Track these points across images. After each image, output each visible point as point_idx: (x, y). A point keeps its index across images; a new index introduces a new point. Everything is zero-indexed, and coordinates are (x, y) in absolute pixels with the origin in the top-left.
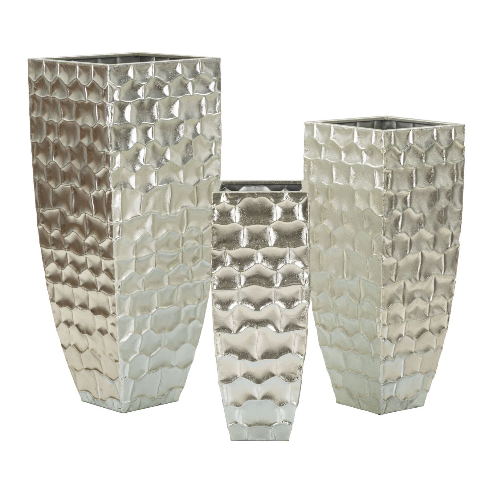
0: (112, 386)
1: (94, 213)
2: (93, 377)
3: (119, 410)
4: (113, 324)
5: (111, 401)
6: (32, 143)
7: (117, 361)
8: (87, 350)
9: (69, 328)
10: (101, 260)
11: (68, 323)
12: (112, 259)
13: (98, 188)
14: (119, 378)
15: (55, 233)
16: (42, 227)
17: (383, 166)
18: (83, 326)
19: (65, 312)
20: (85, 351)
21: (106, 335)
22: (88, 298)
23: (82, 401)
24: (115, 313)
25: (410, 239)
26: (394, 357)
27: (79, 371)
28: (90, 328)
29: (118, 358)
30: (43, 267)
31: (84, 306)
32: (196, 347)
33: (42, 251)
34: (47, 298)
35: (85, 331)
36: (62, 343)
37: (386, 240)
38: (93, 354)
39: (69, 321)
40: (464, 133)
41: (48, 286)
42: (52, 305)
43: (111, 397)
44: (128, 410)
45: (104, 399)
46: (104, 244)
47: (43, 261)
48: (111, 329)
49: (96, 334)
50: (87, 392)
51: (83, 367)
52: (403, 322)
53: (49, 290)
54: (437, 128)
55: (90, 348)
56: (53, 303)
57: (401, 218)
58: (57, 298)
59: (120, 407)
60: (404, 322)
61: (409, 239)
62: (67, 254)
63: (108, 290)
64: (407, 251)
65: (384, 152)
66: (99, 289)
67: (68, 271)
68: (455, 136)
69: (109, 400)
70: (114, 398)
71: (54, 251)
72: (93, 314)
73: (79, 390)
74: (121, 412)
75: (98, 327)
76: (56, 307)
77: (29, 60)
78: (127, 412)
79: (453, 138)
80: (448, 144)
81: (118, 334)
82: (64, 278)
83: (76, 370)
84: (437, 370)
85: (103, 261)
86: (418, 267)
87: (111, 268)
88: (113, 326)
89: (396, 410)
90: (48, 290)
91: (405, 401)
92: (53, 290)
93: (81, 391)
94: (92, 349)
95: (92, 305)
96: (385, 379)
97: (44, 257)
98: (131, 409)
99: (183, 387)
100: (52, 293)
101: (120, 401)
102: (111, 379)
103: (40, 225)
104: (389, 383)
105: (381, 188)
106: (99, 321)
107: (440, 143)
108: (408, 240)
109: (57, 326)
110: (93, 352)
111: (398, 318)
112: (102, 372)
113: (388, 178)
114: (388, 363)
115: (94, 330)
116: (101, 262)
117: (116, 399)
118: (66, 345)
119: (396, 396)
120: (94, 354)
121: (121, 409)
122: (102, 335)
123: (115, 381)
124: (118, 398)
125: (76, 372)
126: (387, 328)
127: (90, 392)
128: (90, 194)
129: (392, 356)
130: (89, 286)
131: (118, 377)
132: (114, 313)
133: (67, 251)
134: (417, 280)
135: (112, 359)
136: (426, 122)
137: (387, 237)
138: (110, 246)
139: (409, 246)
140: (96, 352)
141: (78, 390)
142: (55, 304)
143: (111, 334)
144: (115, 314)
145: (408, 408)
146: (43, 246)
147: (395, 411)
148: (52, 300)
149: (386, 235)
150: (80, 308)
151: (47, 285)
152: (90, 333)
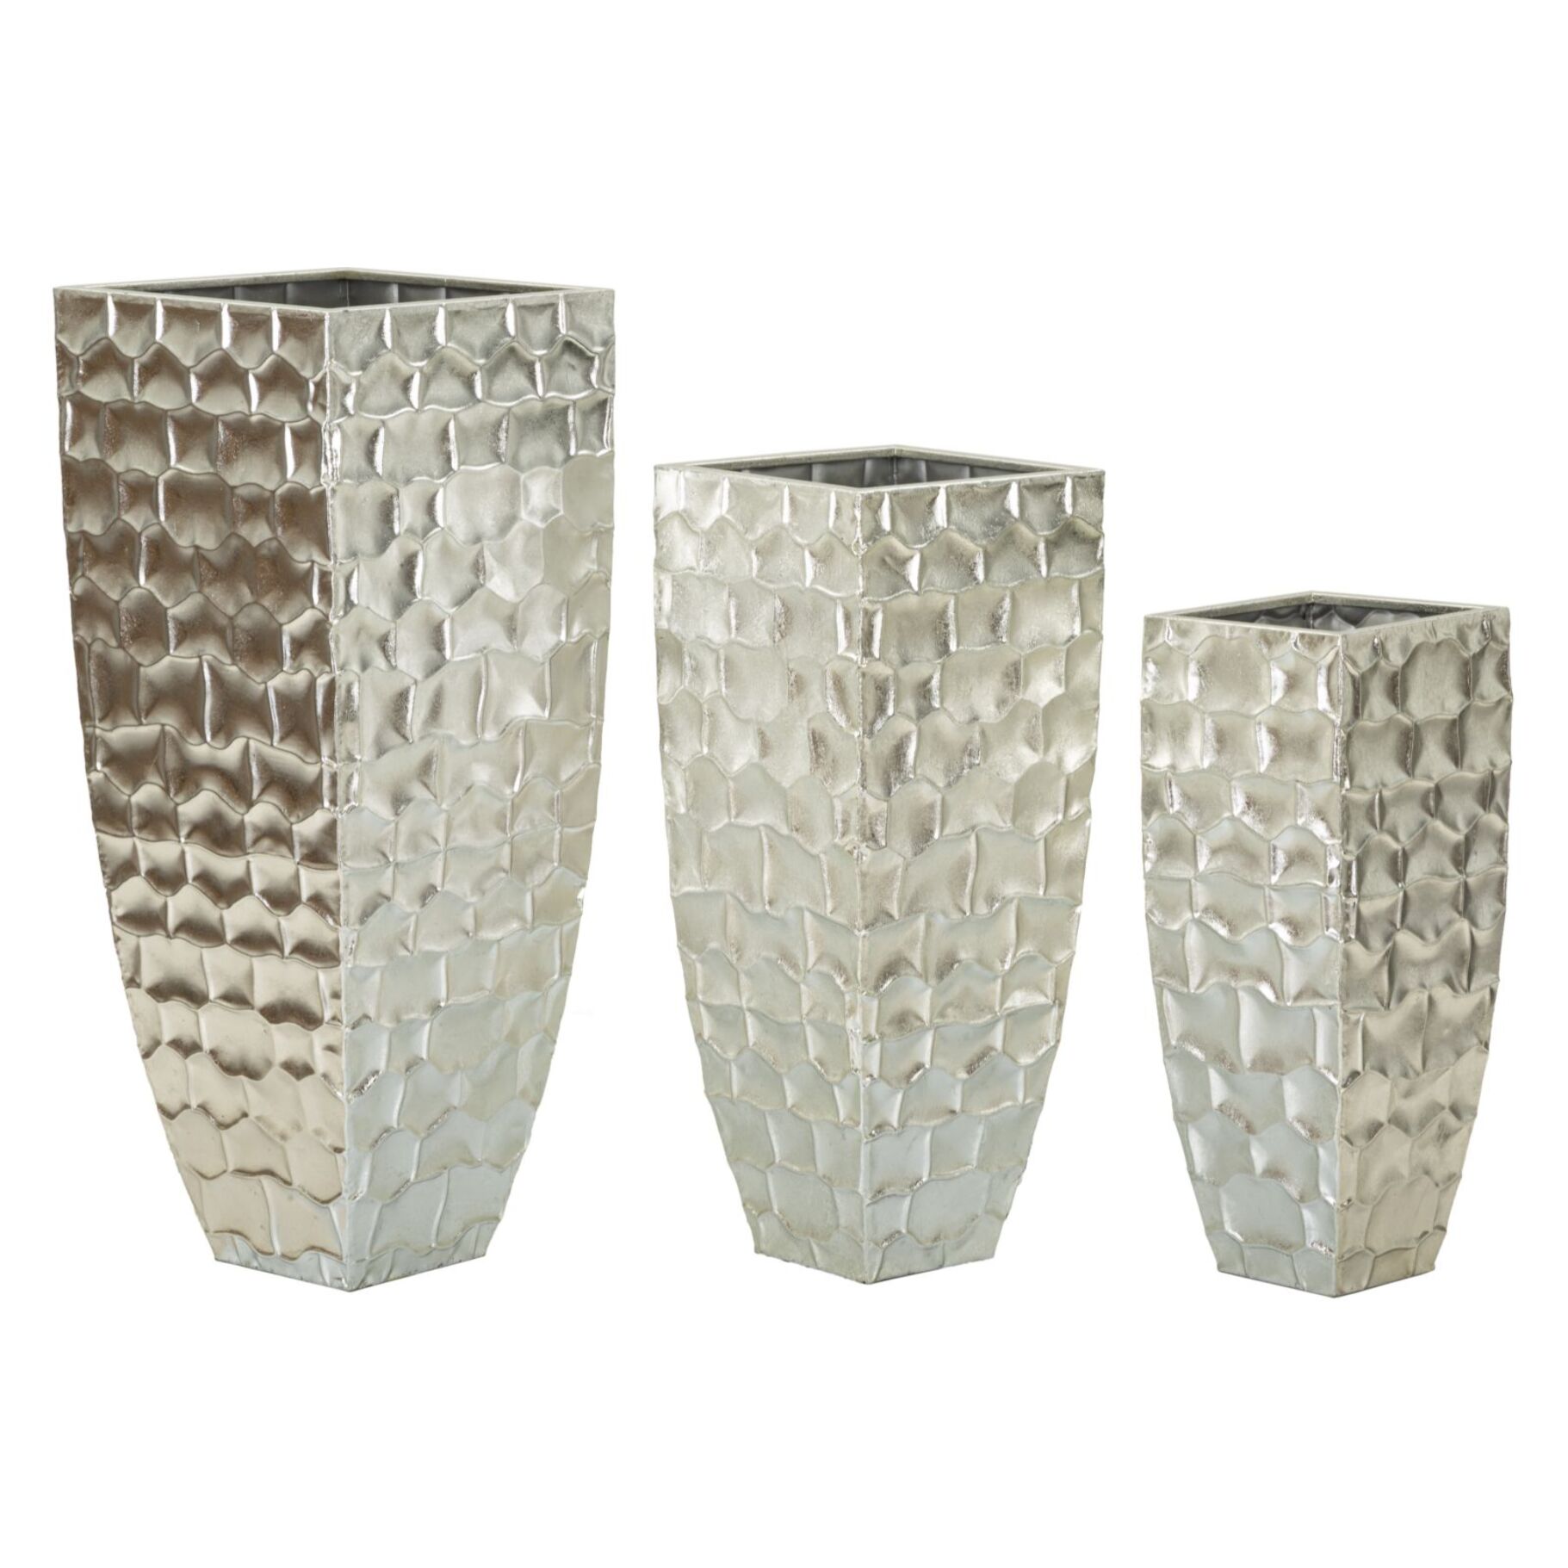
0: (315, 1218)
1: (276, 737)
2: (255, 1193)
3: (337, 1283)
4: (331, 1049)
5: (311, 1259)
6: (69, 536)
7: (338, 1150)
8: (244, 1120)
9: (188, 1060)
10: (298, 870)
11: (186, 1048)
12: (335, 867)
13: (291, 667)
14: (344, 1194)
15: (148, 793)
16: (101, 775)
17: (858, 592)
18: (231, 1052)
19: (174, 1017)
20: (235, 1122)
21: (308, 1079)
22: (250, 977)
23: (217, 1259)
24: (339, 1017)
25: (943, 800)
26: (903, 1124)
27: (214, 1178)
28: (254, 1058)
29: (343, 1141)
30: (105, 890)
31: (237, 999)
32: (536, 1109)
33: (100, 846)
34: (114, 974)
35: (239, 1069)
36: (162, 1102)
37: (870, 801)
38: (262, 1132)
39: (187, 1040)
40: (1101, 495)
41: (120, 943)
42: (128, 996)
43: (313, 1248)
44: (363, 1281)
45: (290, 1255)
46: (309, 827)
47: (104, 873)
48: (321, 1062)
49: (274, 1076)
50: (236, 1237)
51: (227, 1165)
52: (925, 1030)
53: (122, 954)
54: (1019, 483)
55: (253, 1114)
56: (133, 991)
57: (914, 738)
58: (149, 977)
59: (341, 1276)
60: (928, 1029)
61: (939, 796)
62: (183, 853)
63: (315, 953)
64: (932, 832)
65: (862, 553)
66: (287, 950)
67: (187, 901)
68: (1074, 505)
69: (307, 1255)
70: (323, 1250)
71: (140, 845)
72: (266, 1022)
73: (212, 1230)
74: (341, 1288)
75: (280, 1056)
76: (147, 1002)
77: (55, 290)
78: (358, 1289)
79: (1069, 510)
80: (1054, 527)
81: (345, 1074)
82: (172, 921)
83: (202, 1175)
84: (1029, 1159)
85: (303, 872)
86: (967, 875)
87: (329, 893)
88: (330, 1053)
89: (912, 1271)
90: (118, 952)
91: (936, 1247)
92: (137, 953)
93: (217, 1235)
94: (258, 1118)
95: (263, 995)
96: (876, 1186)
97: (106, 859)
98: (370, 1280)
99: (497, 1219)
100: (131, 961)
101: (341, 1259)
102: (315, 1198)
103: (96, 770)
104: (889, 1196)
105: (855, 656)
106: (286, 1041)
107: (1028, 524)
108: (935, 802)
109: (146, 1055)
110: (260, 1125)
111: (912, 1019)
112: (289, 1180)
113: (871, 626)
114: (884, 1143)
115: (269, 1064)
116: (297, 877)
117: (329, 1253)
118: (173, 1105)
119: (909, 1232)
120: (266, 1130)
121: (343, 1281)
122: (293, 1079)
123: (331, 1206)
124: (337, 1251)
125: (204, 1182)
126: (877, 1048)
127: (246, 1233)
128: (265, 683)
129: (895, 1124)
130: (256, 941)
131: (340, 1194)
132: (334, 1018)
133: (186, 843)
134: (965, 913)
135: (323, 1147)
136: (1000, 463)
137: (871, 793)
138: (331, 829)
139: (938, 816)
140: (270, 1126)
141: (206, 1231)
142: (140, 995)
143: (325, 1076)
144: (339, 1021)
145: (947, 1263)
146: (102, 828)
147: (910, 1274)
148: (132, 982)
149: (870, 787)
150: (225, 1003)
151: (117, 940)
152: (254, 1075)
